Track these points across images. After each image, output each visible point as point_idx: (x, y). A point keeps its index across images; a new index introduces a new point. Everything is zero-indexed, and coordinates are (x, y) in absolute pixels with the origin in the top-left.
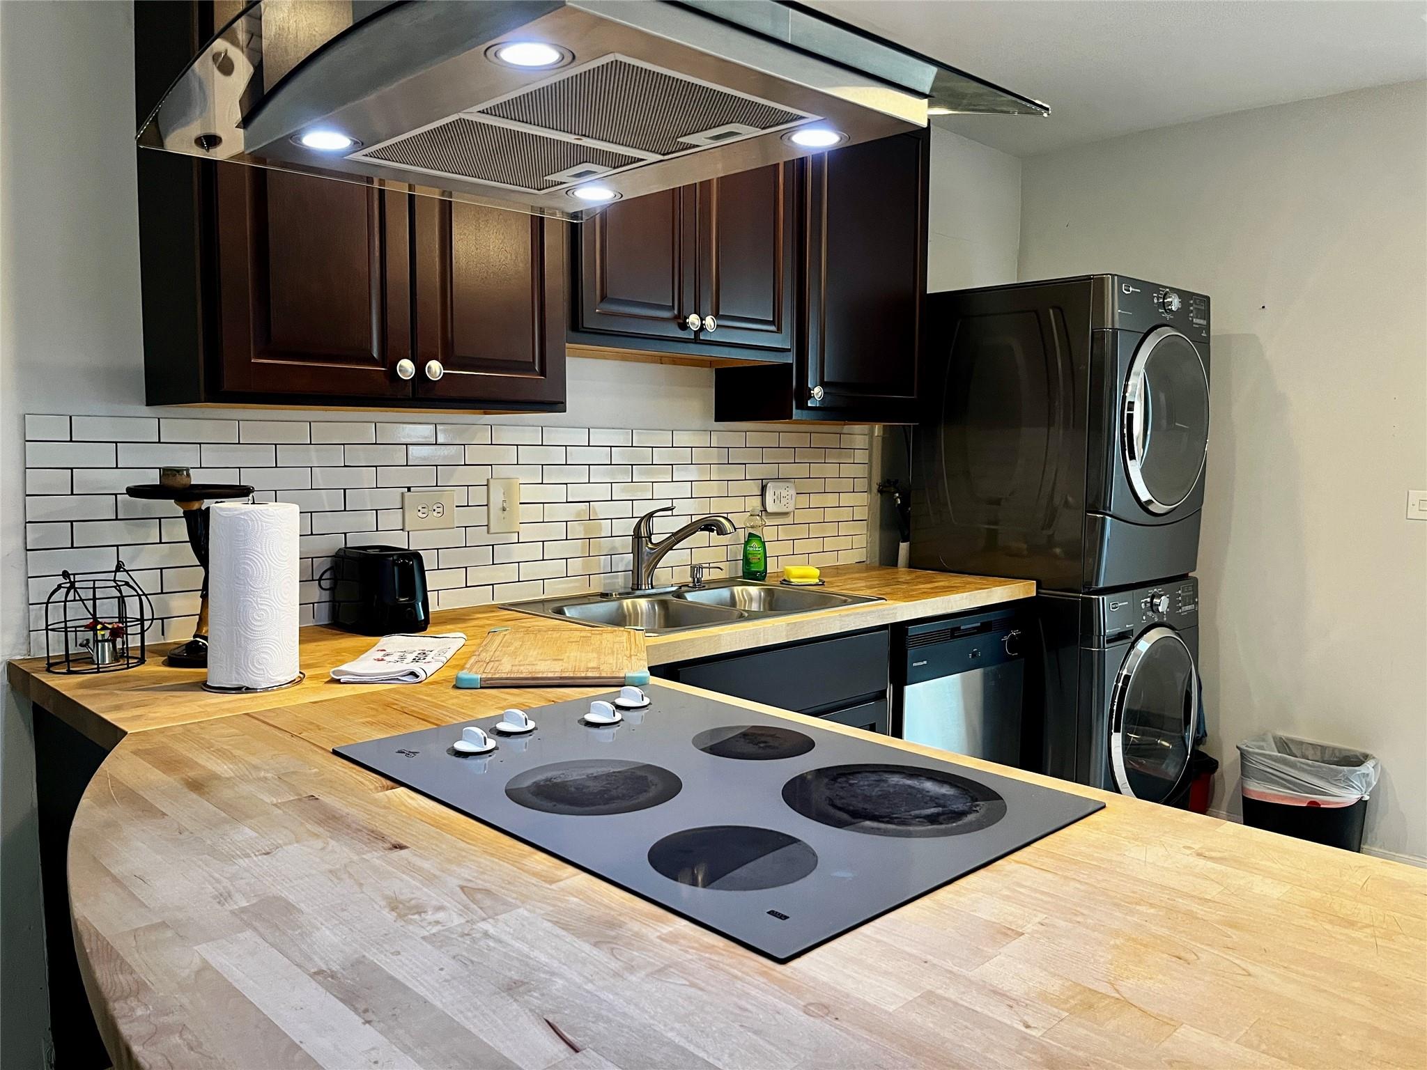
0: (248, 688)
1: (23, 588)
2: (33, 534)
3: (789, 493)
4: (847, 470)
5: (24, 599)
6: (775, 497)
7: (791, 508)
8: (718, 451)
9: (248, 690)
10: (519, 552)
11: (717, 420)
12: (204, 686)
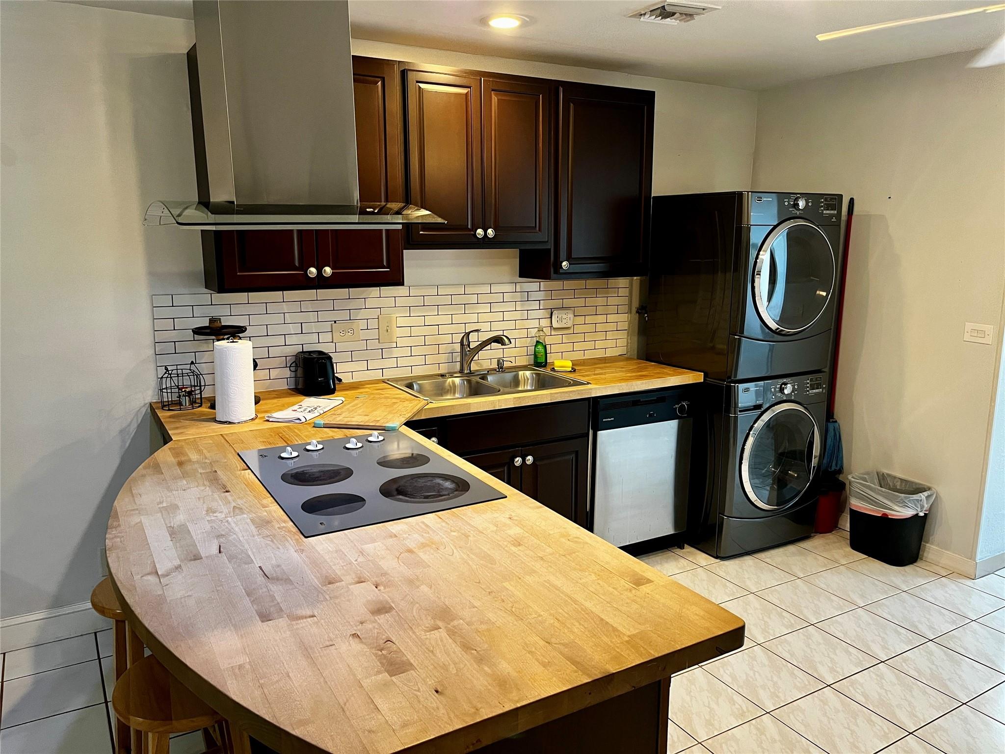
0: (230, 422)
1: (155, 371)
2: (159, 347)
3: (569, 316)
4: (612, 301)
5: (156, 376)
6: (558, 319)
7: (569, 325)
8: (521, 294)
9: (230, 423)
10: (396, 352)
11: (521, 276)
12: (214, 420)
